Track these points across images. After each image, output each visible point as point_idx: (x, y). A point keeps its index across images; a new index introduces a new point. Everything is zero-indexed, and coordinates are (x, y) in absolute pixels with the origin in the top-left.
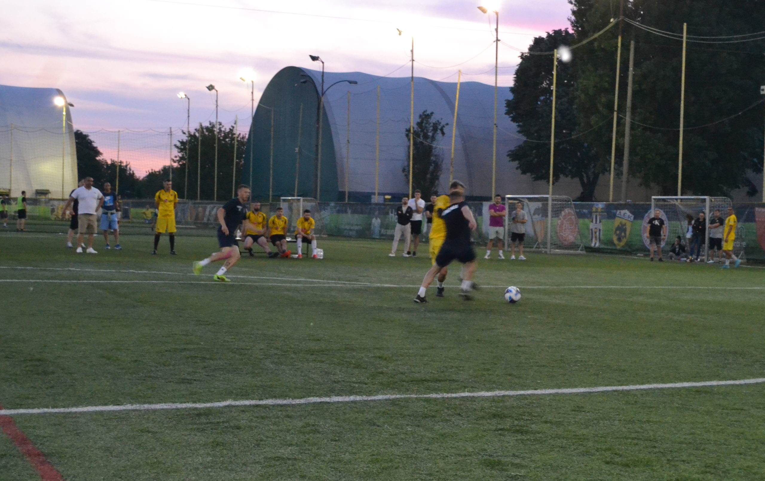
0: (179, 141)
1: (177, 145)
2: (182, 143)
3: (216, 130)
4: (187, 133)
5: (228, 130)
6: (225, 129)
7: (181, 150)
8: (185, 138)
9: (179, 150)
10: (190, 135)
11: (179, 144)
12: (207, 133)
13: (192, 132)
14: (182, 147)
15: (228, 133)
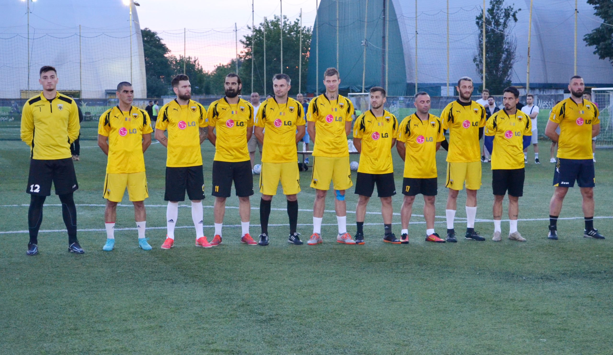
0: (245, 36)
2: (248, 38)
4: (252, 28)
5: (293, 23)
6: (290, 22)
7: (248, 45)
8: (250, 33)
9: (245, 46)
11: (244, 40)
14: (248, 42)
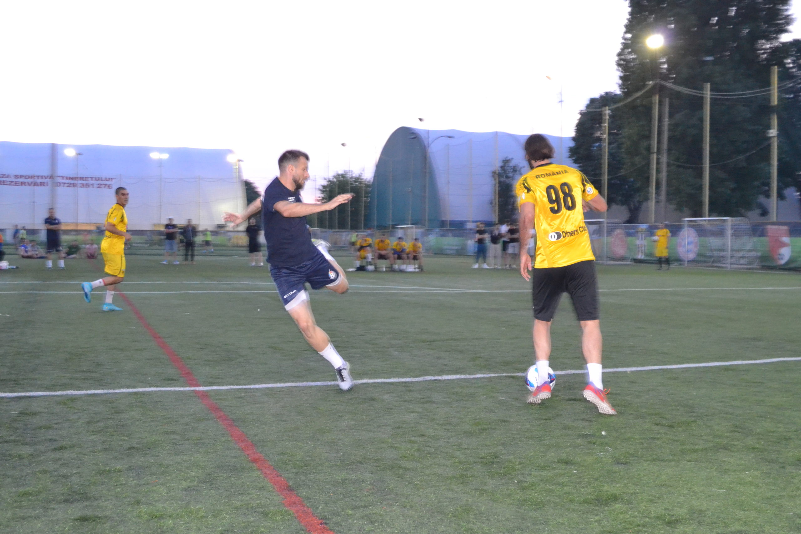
0: (321, 185)
2: (324, 187)
3: (349, 176)
4: (327, 179)
6: (355, 175)
9: (322, 192)
10: (330, 181)
12: (342, 179)
13: (331, 178)
14: (324, 190)
15: (358, 178)
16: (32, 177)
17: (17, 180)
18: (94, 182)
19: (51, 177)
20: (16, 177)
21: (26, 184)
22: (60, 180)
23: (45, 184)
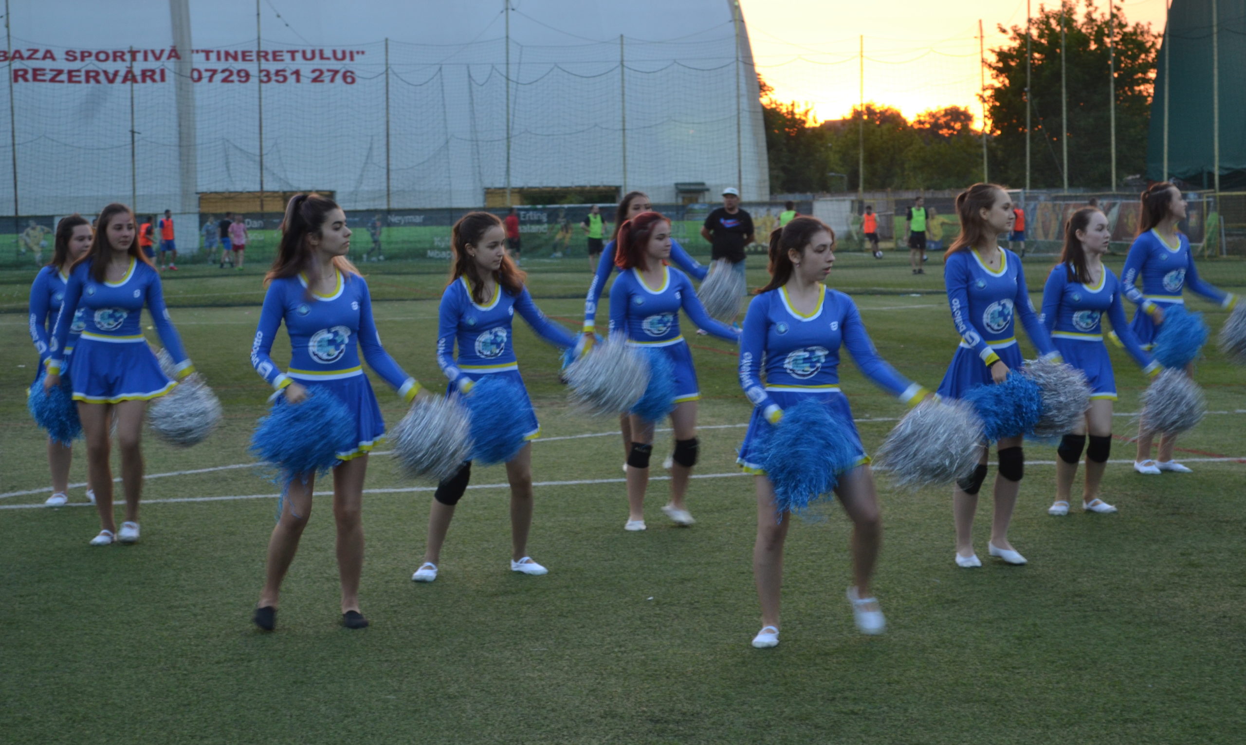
0: (993, 51)
1: (989, 61)
2: (1003, 56)
3: (1080, 18)
4: (1011, 33)
5: (1108, 17)
6: (1103, 15)
7: (1000, 71)
8: (1008, 43)
9: (994, 72)
10: (1019, 35)
11: (993, 59)
12: (1058, 29)
13: (1023, 27)
14: (1001, 65)
15: (1107, 24)
16: (118, 56)
17: (77, 65)
18: (299, 63)
19: (174, 53)
20: (70, 55)
21: (102, 77)
22: (199, 62)
23: (157, 77)
